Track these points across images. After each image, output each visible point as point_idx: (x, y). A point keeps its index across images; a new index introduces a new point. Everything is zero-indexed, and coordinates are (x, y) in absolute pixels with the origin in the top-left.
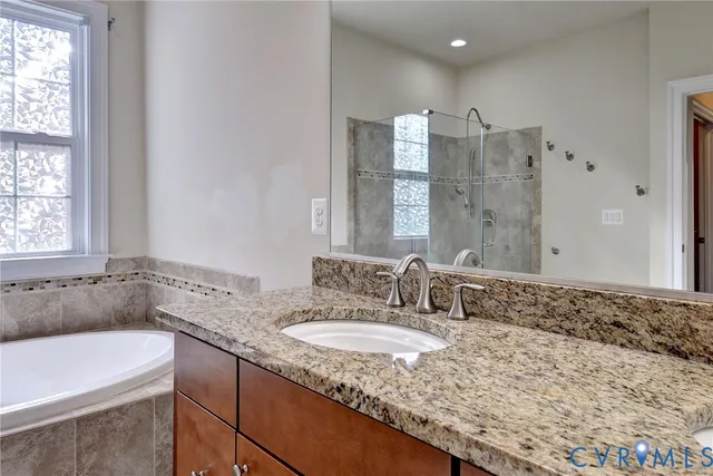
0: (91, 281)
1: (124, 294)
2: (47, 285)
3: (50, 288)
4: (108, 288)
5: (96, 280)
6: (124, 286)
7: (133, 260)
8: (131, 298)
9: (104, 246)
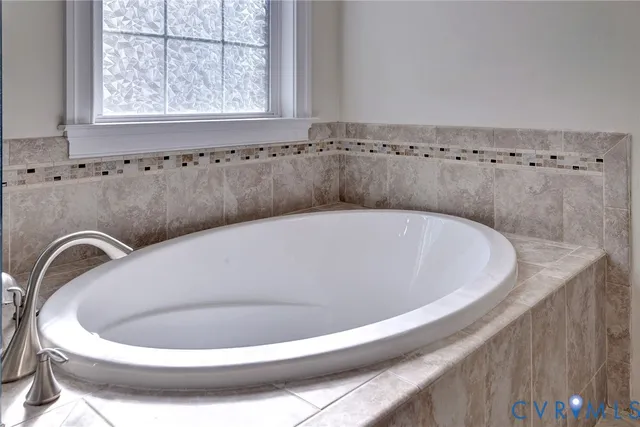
0: (296, 150)
1: (321, 168)
2: (260, 153)
3: (264, 158)
4: (309, 159)
5: (300, 149)
6: (322, 158)
7: (329, 125)
8: (328, 171)
9: (307, 108)
